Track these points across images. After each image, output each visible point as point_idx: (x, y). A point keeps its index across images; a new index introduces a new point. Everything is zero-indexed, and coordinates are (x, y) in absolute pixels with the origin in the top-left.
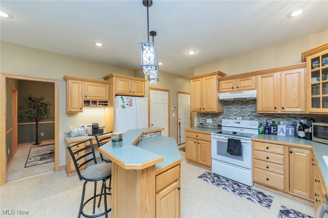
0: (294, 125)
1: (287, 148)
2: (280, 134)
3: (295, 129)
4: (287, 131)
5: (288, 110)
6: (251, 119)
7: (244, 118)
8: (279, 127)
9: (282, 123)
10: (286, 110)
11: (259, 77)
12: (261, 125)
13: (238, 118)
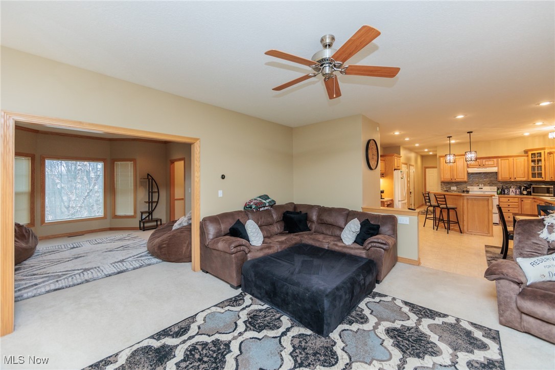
0: (520, 188)
1: (520, 199)
2: (512, 194)
3: (521, 190)
4: (516, 192)
5: (518, 179)
6: (490, 186)
7: (485, 185)
8: (511, 190)
9: (512, 187)
10: (517, 179)
11: (499, 159)
12: (498, 189)
13: (480, 185)
